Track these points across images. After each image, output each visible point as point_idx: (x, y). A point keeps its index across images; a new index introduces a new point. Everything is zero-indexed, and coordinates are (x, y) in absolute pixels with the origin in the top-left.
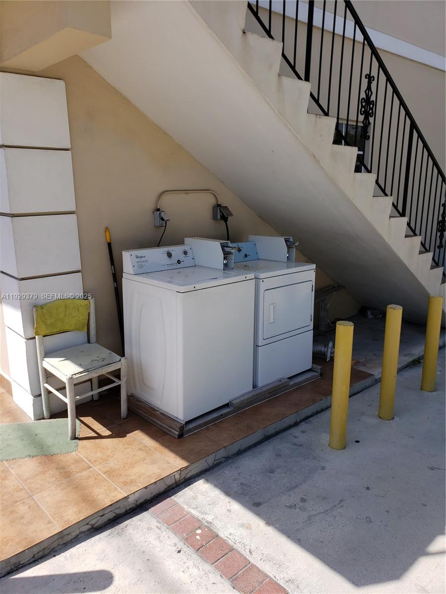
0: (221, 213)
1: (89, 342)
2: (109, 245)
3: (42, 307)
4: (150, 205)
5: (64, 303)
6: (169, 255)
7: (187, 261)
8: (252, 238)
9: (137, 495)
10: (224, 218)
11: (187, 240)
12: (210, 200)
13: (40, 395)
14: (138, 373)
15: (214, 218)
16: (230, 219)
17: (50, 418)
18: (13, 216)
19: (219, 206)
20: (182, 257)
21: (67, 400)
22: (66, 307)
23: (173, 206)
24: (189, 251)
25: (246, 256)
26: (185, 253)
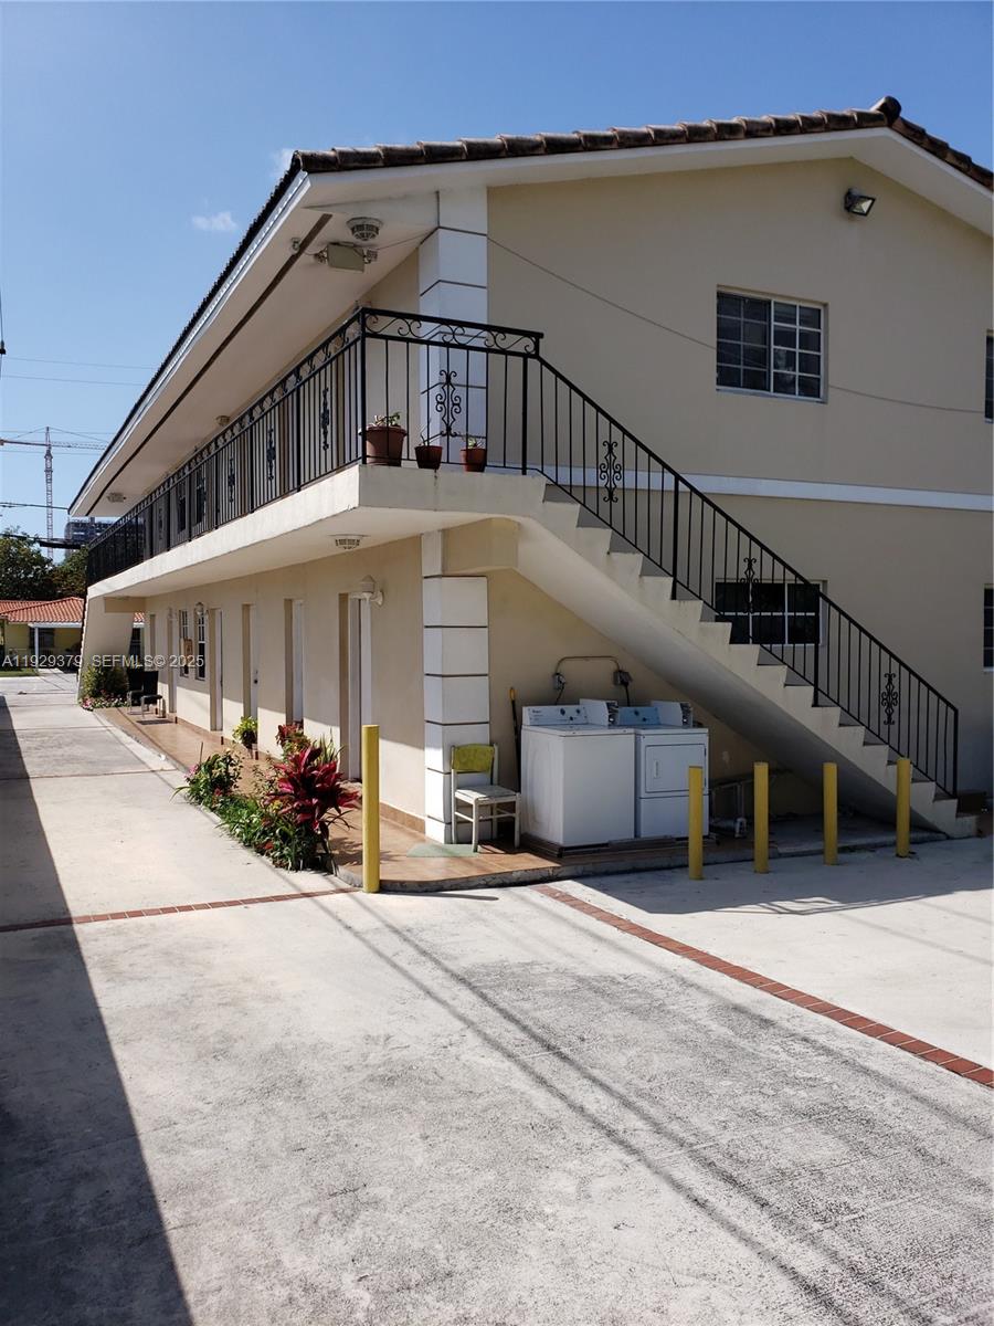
0: (622, 678)
1: (492, 783)
2: (513, 702)
3: (459, 748)
4: (551, 670)
5: (475, 748)
6: (563, 712)
7: (580, 719)
8: (653, 702)
9: (519, 874)
10: (625, 684)
11: (581, 701)
12: (611, 666)
13: (451, 823)
14: (531, 812)
15: (615, 683)
16: (630, 684)
17: (458, 843)
18: (443, 676)
19: (620, 671)
20: (575, 715)
21: (473, 820)
22: (476, 750)
23: (572, 671)
24: (582, 711)
25: (644, 720)
26: (578, 711)
